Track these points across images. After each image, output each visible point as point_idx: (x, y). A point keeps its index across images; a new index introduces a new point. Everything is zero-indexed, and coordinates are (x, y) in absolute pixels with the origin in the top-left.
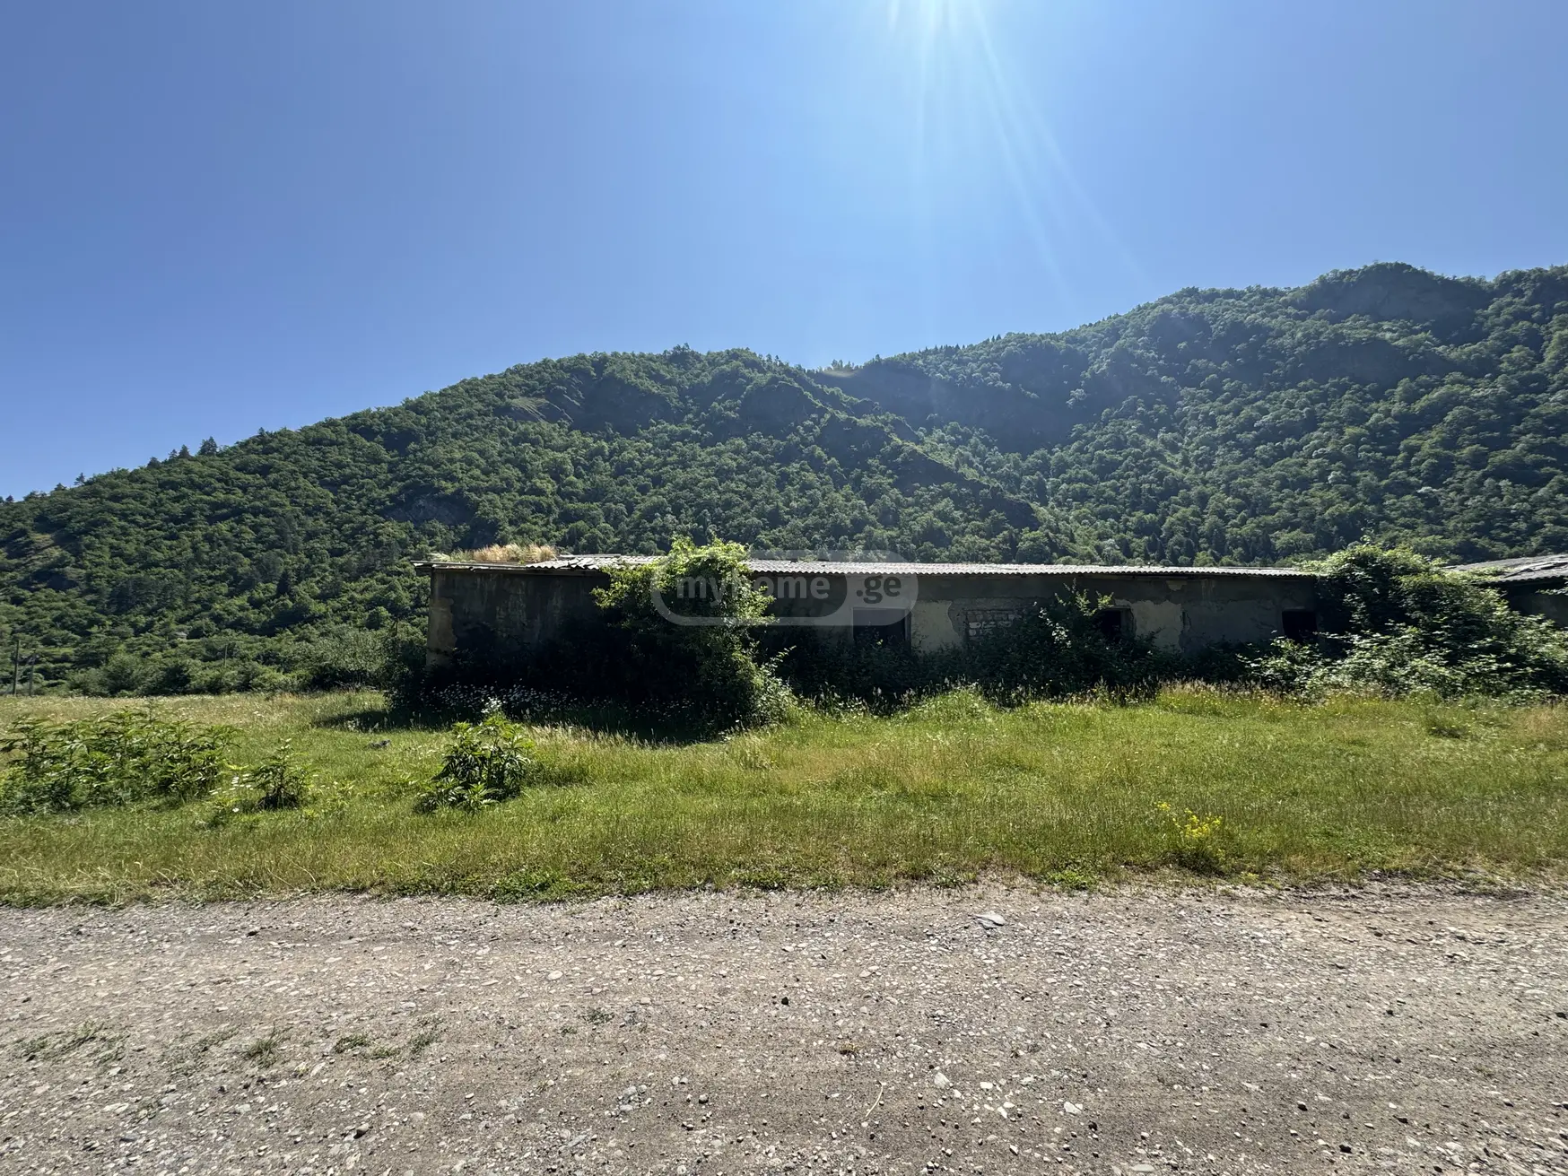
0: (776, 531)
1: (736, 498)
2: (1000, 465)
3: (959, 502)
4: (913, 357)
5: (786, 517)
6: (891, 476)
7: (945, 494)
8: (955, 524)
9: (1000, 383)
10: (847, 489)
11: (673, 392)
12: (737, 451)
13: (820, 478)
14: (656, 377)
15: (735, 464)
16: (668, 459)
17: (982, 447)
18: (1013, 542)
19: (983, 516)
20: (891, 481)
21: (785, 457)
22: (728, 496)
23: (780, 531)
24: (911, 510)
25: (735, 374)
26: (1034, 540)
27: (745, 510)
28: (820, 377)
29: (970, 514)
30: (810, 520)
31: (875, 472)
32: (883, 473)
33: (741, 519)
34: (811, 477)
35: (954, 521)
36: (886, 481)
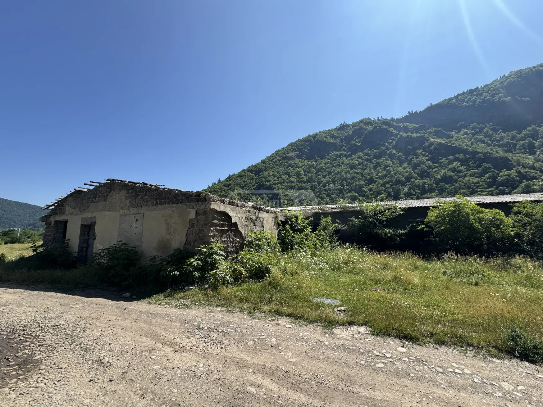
0: (371, 186)
1: (356, 175)
2: (502, 138)
3: (464, 162)
4: (450, 99)
5: (376, 180)
6: (427, 156)
7: (457, 159)
8: (460, 173)
9: (504, 99)
10: (405, 165)
11: (338, 140)
12: (359, 157)
13: (394, 162)
14: (333, 136)
15: (357, 162)
16: (334, 165)
17: (490, 132)
18: (494, 178)
19: (477, 167)
20: (427, 158)
21: (378, 156)
22: (353, 175)
23: (372, 186)
24: (436, 169)
25: (361, 128)
26: (509, 175)
27: (360, 179)
29: (470, 167)
30: (387, 179)
31: (420, 155)
32: (424, 155)
33: (357, 183)
34: (389, 162)
35: (460, 171)
36: (424, 159)
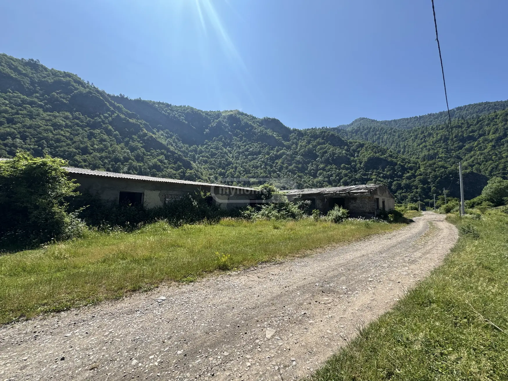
0: (85, 156)
1: (63, 138)
2: (182, 147)
3: (167, 157)
4: (154, 103)
5: (91, 151)
6: (141, 143)
7: (162, 153)
8: (165, 164)
9: (184, 121)
10: (122, 145)
11: (27, 81)
12: (66, 118)
13: (110, 138)
14: (15, 69)
15: (64, 123)
16: (20, 112)
17: (176, 140)
18: (184, 173)
19: (175, 163)
20: (142, 145)
21: (94, 126)
22: (58, 136)
23: (87, 157)
24: (148, 157)
25: (68, 83)
26: (191, 173)
27: (68, 145)
28: (113, 98)
29: (170, 162)
30: (104, 154)
31: (135, 141)
32: (139, 142)
33: (66, 148)
34: (105, 137)
35: (165, 163)
36: (140, 145)
